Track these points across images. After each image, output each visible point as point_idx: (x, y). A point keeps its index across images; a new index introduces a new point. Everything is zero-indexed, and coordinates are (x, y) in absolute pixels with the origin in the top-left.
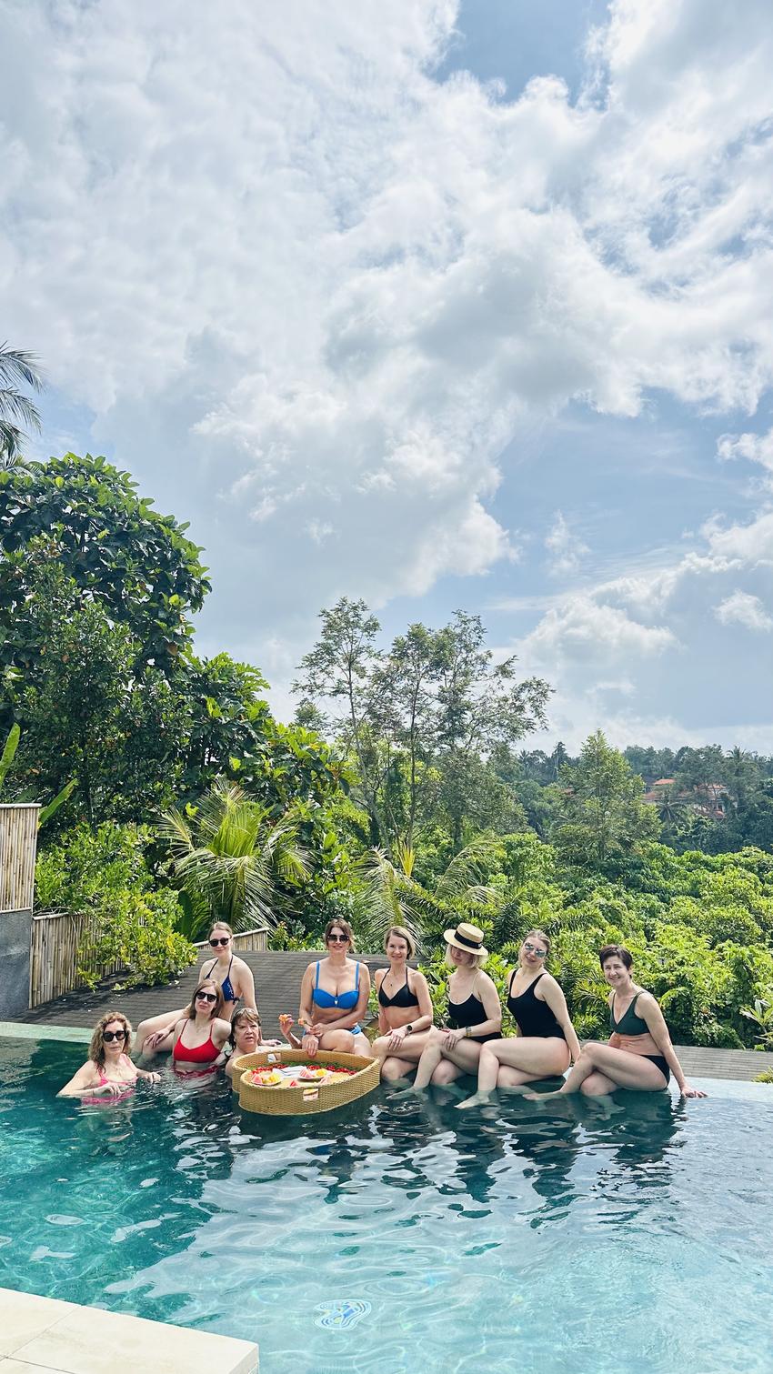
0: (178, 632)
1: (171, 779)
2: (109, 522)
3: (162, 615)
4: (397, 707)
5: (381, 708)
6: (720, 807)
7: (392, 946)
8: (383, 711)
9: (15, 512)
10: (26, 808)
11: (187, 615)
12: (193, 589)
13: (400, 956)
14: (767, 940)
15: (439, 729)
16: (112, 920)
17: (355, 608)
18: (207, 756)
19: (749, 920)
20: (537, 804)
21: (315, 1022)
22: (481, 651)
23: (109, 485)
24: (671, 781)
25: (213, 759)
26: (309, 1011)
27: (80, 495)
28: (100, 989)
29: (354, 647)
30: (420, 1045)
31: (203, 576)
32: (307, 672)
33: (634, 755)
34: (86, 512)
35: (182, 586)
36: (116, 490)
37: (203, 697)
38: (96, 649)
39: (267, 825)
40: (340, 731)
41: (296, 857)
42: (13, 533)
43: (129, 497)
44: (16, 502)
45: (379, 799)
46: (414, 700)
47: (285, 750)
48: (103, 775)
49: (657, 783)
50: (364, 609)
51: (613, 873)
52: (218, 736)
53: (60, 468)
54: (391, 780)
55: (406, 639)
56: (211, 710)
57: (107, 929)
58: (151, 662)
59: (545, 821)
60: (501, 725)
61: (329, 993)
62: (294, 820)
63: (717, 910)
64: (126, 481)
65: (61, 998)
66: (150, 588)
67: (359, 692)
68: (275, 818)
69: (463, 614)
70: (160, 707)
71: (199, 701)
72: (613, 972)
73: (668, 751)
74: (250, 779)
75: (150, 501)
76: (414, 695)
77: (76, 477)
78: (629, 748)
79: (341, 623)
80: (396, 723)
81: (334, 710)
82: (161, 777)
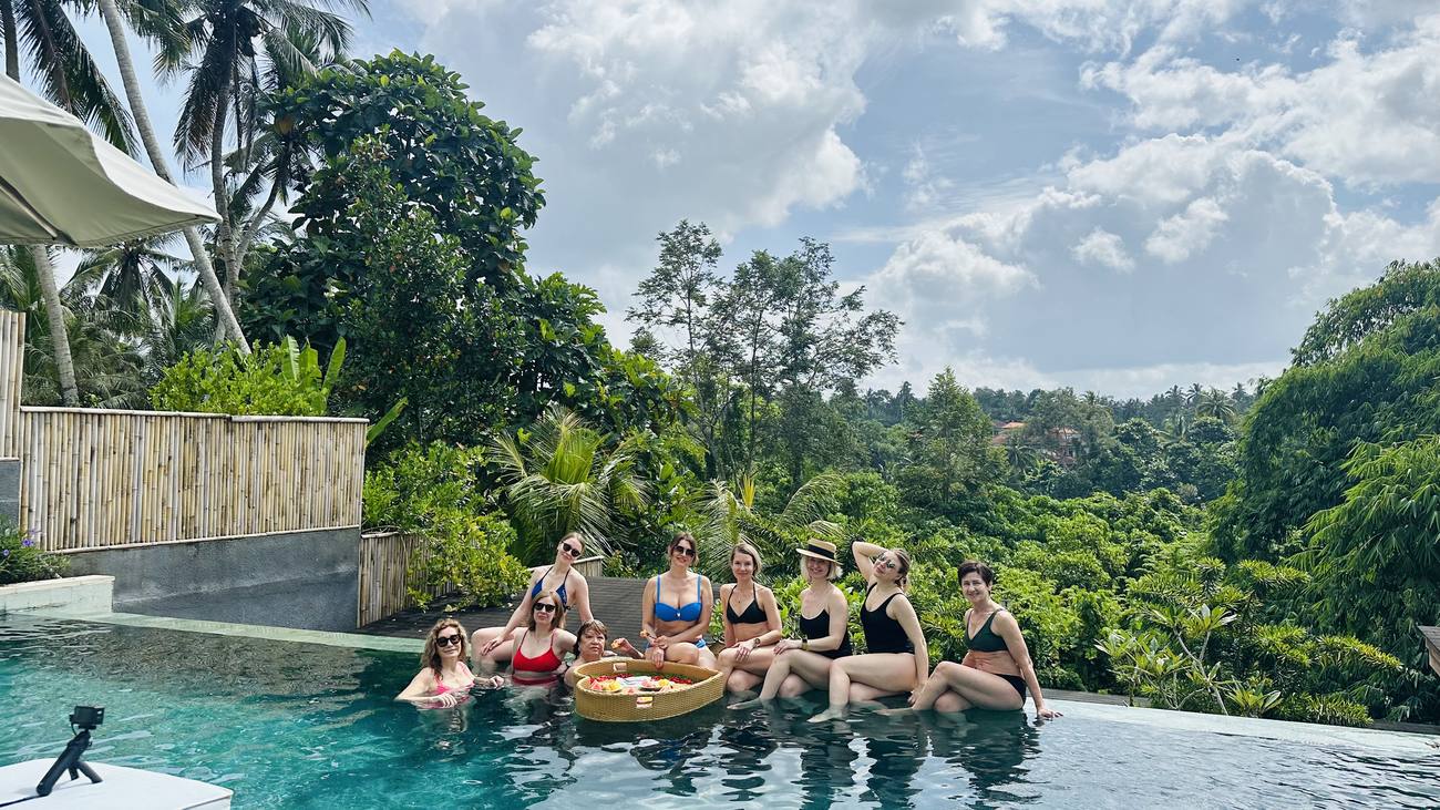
0: (510, 247)
1: (504, 400)
2: (437, 126)
3: (492, 229)
4: (738, 338)
5: (721, 339)
6: (1071, 453)
7: (738, 563)
8: (724, 343)
9: (338, 113)
10: (354, 423)
11: (520, 231)
12: (526, 202)
13: (747, 572)
14: (1114, 586)
15: (783, 362)
16: (443, 541)
17: (696, 232)
18: (539, 381)
19: (1097, 565)
20: (880, 445)
21: (658, 635)
22: (827, 282)
23: (437, 86)
24: (1020, 425)
25: (546, 385)
26: (652, 625)
27: (407, 97)
28: (431, 609)
29: (694, 273)
30: (767, 659)
31: (537, 189)
32: (644, 299)
33: (985, 397)
34: (413, 114)
35: (513, 198)
36: (445, 92)
37: (536, 318)
38: (425, 261)
39: (602, 454)
40: (677, 363)
41: (634, 487)
42: (335, 136)
43: (459, 100)
44: (339, 104)
45: (717, 434)
46: (756, 332)
47: (621, 378)
48: (434, 393)
49: (1007, 426)
50: (706, 232)
51: (955, 515)
52: (552, 360)
53: (385, 67)
54: (729, 415)
55: (749, 266)
56: (544, 332)
57: (439, 549)
58: (481, 280)
59: (888, 463)
60: (846, 360)
61: (672, 606)
62: (630, 450)
63: (1063, 555)
64: (455, 83)
65: (391, 618)
66: (480, 200)
67: (699, 320)
68: (612, 447)
69: (811, 242)
70: (492, 325)
71: (531, 322)
72: (972, 588)
73: (1019, 394)
74: (585, 406)
75: (481, 105)
76: (755, 325)
77: (402, 76)
78: (978, 389)
79: (681, 247)
80: (736, 355)
81: (673, 340)
82: (493, 399)
